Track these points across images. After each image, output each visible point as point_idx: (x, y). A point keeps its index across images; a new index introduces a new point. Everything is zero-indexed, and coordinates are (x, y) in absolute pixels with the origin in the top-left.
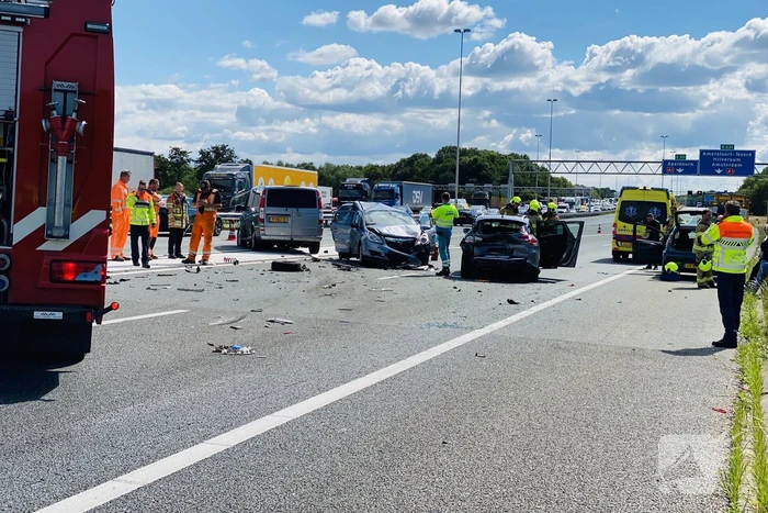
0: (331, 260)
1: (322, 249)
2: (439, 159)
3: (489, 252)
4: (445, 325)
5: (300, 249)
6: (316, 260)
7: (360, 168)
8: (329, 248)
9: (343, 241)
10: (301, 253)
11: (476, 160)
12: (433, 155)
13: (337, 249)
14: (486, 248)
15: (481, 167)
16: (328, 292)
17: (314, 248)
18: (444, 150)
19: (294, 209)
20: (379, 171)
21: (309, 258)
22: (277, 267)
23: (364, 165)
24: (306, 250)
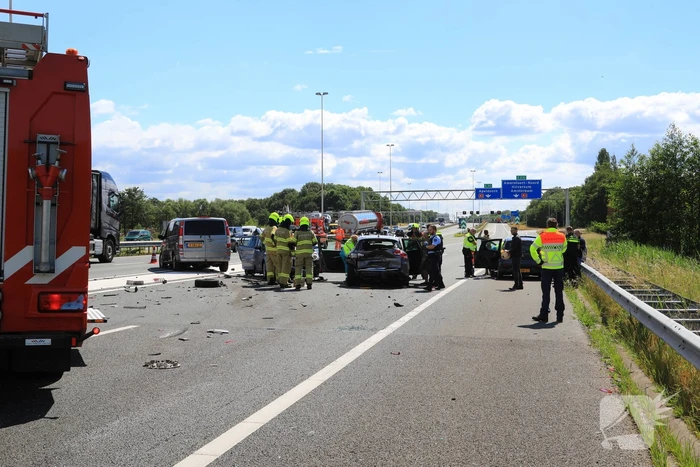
0: (239, 276)
1: (230, 267)
2: (303, 193)
3: (370, 264)
4: (352, 328)
5: (211, 268)
6: (228, 277)
7: (242, 202)
8: (236, 266)
9: (248, 260)
10: (213, 271)
11: (332, 192)
12: (299, 189)
13: (244, 267)
14: (367, 262)
15: (337, 198)
16: (247, 303)
17: (224, 267)
18: (307, 186)
19: (207, 237)
20: (257, 203)
21: (222, 275)
22: (199, 284)
23: (245, 199)
24: (217, 269)
